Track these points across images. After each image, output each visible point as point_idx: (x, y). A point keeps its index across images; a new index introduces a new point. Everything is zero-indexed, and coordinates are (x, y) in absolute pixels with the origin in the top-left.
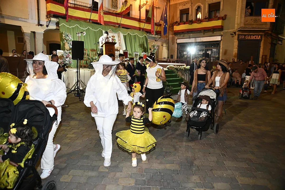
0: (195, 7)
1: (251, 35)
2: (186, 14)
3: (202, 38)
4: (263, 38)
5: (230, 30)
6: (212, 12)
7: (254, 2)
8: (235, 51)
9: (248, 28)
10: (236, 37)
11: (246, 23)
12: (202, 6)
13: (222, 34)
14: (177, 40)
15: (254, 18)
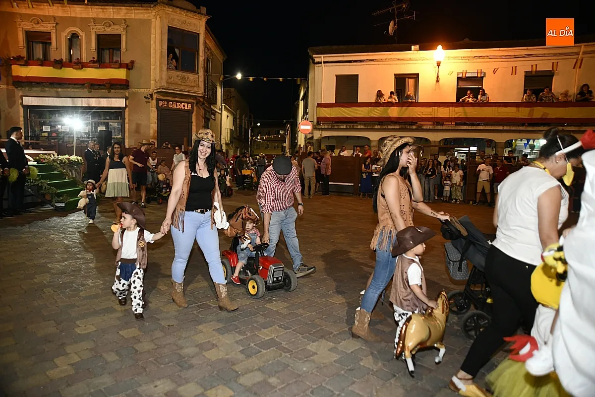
0: (65, 34)
1: (177, 102)
2: (42, 43)
3: (86, 99)
4: (195, 109)
5: (142, 90)
6: (104, 50)
7: (178, 48)
8: (154, 127)
9: (174, 90)
10: (154, 102)
11: (169, 81)
12: (83, 35)
13: (127, 96)
14: (24, 98)
15: (180, 73)
